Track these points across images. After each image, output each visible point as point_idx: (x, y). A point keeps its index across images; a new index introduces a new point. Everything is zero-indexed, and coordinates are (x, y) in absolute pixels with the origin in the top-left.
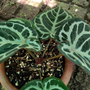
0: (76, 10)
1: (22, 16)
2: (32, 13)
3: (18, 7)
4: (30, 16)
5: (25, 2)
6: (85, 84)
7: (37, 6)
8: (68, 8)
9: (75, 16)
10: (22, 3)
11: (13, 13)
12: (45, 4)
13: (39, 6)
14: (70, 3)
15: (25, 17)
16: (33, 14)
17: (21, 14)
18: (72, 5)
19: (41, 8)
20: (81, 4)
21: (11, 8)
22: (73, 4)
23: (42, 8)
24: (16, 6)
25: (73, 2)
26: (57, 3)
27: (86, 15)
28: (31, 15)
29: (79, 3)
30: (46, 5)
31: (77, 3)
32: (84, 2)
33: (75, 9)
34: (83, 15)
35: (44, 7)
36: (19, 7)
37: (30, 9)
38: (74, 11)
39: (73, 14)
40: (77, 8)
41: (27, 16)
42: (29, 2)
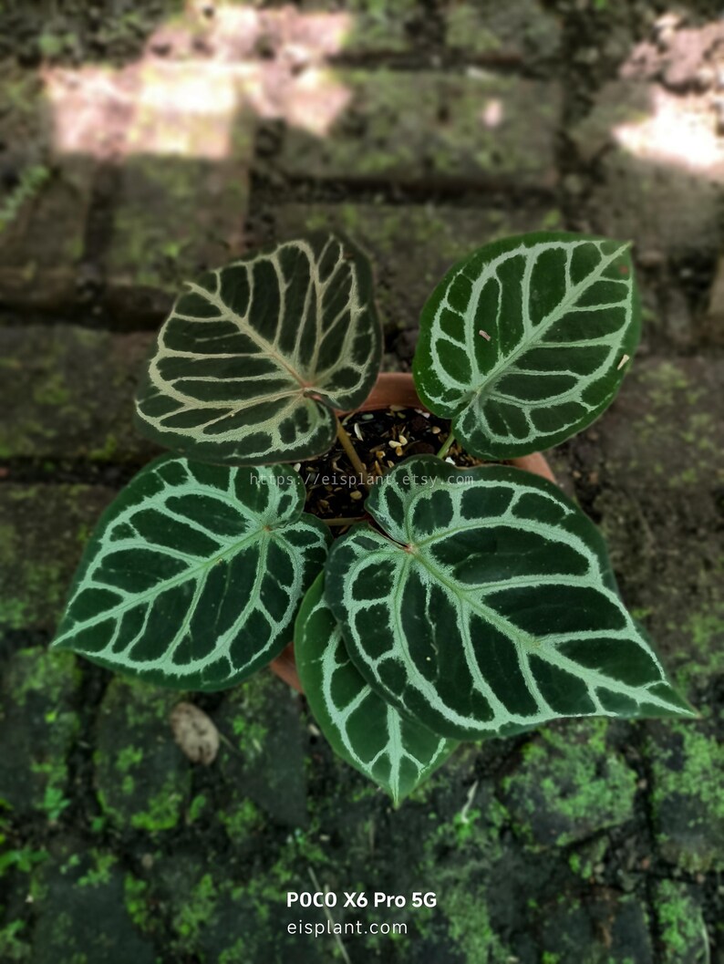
0: (493, 113)
1: (151, 257)
2: (204, 216)
3: (87, 198)
4: (202, 240)
5: (120, 137)
6: (645, 570)
7: (215, 146)
8: (431, 111)
9: (496, 158)
10: (102, 154)
11: (75, 247)
12: (268, 111)
13: (234, 142)
14: (436, 60)
15: (170, 261)
16: (219, 222)
17: (135, 250)
18: (452, 78)
19: (249, 155)
20: (514, 49)
21: (42, 215)
22: (457, 59)
23: (262, 153)
24: (73, 192)
25: (451, 40)
26: (347, 84)
27: (562, 135)
28: (211, 237)
29: (496, 44)
30: (281, 125)
31: (480, 48)
32: (525, 25)
33: (481, 106)
34: (546, 138)
35: (266, 143)
36: (96, 193)
37: (181, 190)
38: (482, 125)
39: (481, 145)
40: (493, 93)
41: (183, 252)
42: (149, 130)
